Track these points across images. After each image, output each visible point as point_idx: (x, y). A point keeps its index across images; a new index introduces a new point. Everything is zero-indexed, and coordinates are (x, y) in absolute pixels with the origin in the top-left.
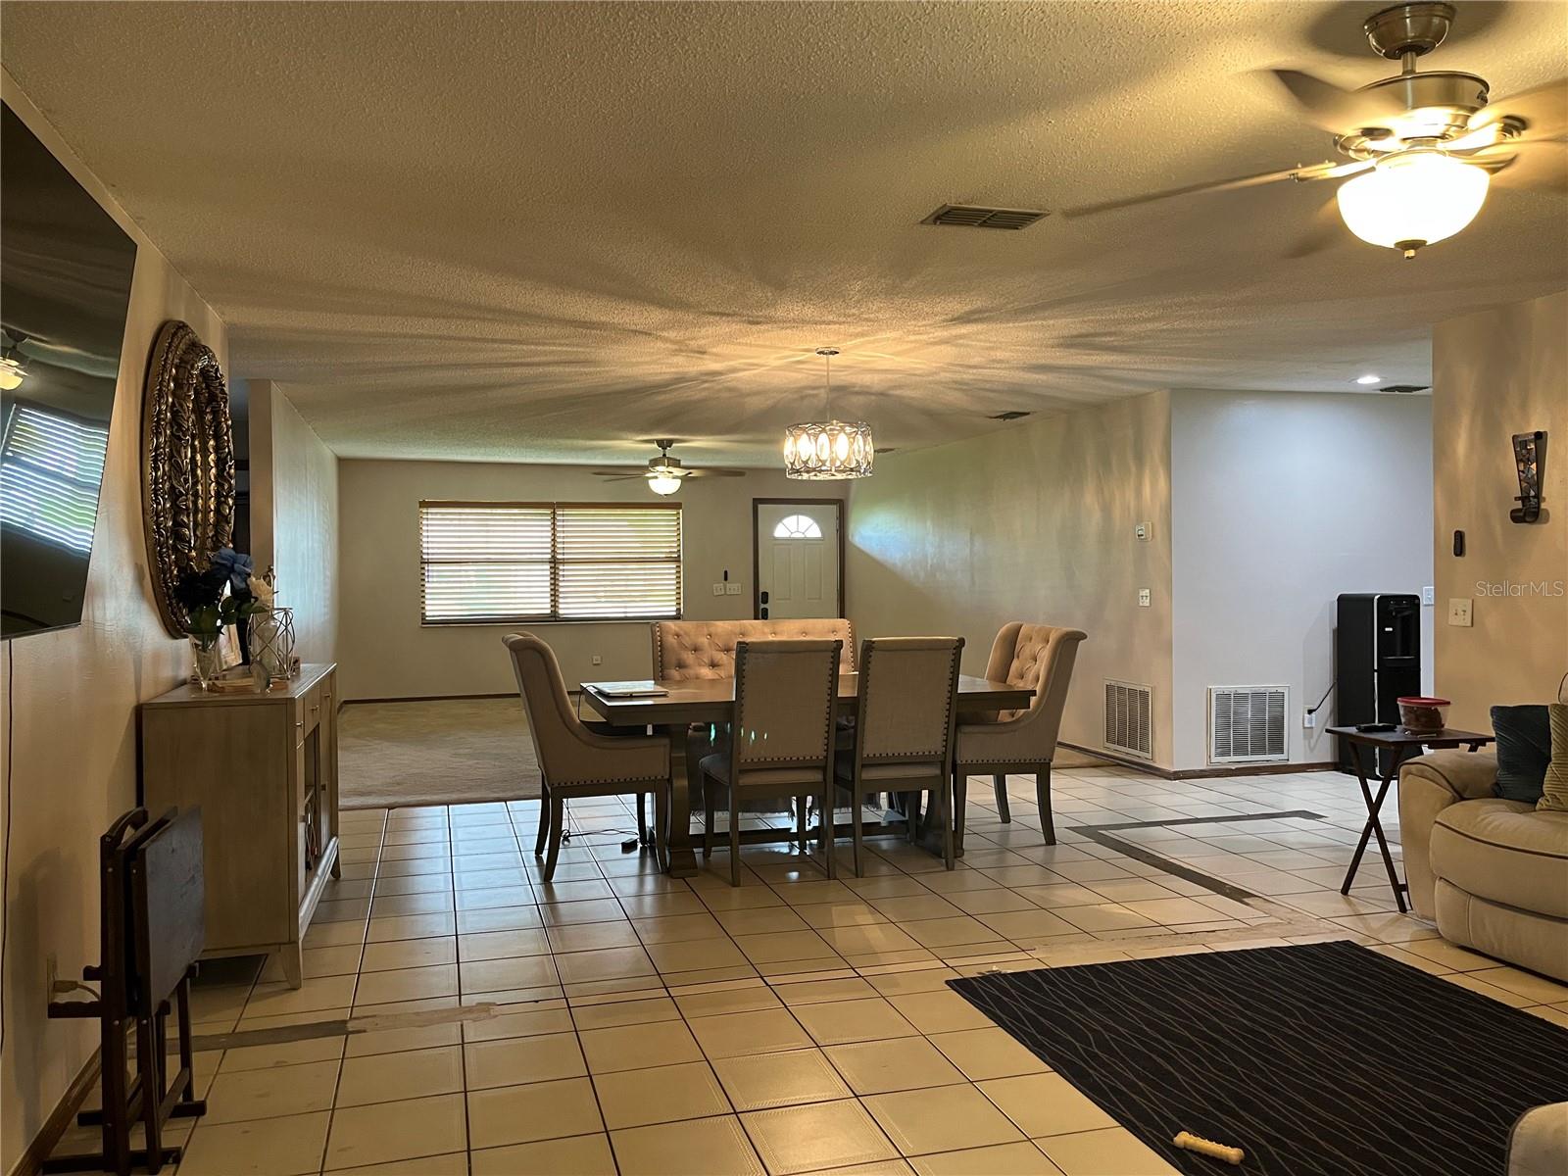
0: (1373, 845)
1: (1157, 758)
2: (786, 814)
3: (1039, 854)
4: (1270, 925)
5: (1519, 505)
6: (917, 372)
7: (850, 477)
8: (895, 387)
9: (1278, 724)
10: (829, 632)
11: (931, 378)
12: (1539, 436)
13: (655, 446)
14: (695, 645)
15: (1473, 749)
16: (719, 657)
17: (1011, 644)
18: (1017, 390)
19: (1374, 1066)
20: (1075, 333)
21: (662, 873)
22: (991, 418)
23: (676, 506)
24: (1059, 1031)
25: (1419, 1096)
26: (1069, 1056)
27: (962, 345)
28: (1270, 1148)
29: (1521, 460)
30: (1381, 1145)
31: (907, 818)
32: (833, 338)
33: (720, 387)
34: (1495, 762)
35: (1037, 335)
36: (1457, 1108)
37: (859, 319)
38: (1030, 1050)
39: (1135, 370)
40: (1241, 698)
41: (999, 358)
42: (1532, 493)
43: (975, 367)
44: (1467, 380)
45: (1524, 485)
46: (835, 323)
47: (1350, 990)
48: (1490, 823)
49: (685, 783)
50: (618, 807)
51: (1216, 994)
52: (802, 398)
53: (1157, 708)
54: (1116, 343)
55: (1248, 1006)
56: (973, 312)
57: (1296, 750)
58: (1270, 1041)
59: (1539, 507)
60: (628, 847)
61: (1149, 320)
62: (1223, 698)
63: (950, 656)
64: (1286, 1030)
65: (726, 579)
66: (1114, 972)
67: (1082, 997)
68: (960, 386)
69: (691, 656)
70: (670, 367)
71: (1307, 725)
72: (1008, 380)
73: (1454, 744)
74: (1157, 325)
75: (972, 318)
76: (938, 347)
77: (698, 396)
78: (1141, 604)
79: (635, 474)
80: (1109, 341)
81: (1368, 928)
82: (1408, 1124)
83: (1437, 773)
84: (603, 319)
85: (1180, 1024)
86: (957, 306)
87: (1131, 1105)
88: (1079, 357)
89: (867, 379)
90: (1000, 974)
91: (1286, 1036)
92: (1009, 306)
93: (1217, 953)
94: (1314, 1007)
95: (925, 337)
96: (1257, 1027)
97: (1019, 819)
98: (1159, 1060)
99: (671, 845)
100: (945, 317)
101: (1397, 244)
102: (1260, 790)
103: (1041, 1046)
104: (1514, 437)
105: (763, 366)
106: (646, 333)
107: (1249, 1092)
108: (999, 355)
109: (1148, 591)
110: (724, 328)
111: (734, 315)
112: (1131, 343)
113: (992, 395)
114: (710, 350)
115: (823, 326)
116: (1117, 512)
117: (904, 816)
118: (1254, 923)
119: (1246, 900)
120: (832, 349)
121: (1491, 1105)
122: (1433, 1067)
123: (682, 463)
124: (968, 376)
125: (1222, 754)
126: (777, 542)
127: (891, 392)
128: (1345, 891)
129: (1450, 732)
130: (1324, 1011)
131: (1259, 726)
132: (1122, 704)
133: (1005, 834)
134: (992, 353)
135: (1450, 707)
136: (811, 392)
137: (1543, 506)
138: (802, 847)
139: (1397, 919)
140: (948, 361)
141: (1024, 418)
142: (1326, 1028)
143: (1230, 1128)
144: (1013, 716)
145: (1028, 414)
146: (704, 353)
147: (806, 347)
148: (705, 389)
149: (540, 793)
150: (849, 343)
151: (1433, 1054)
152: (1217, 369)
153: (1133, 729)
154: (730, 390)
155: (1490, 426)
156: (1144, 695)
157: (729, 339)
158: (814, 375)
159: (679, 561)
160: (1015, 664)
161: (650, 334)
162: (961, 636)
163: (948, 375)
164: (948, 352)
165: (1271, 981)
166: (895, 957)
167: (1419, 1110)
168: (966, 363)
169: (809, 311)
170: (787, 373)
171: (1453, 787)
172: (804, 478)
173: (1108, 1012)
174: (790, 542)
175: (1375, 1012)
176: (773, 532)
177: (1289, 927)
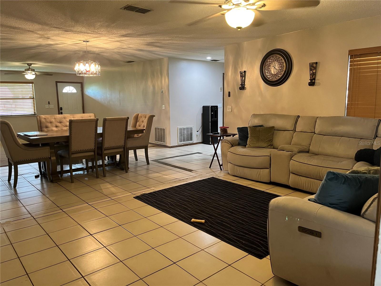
0: (215, 158)
1: (167, 144)
2: (81, 164)
3: (146, 167)
4: (198, 176)
5: (241, 86)
6: (109, 49)
7: (94, 76)
8: (101, 53)
9: (191, 134)
10: (89, 117)
11: (112, 51)
12: (245, 71)
13: (26, 65)
14: (51, 121)
15: (233, 136)
16: (58, 125)
17: (137, 118)
18: (133, 55)
19: (223, 200)
20: (150, 42)
21: (50, 182)
22: (124, 62)
23: (32, 83)
24: (162, 204)
25: (232, 204)
26: (165, 208)
27: (122, 43)
28: (209, 219)
29: (241, 77)
30: (228, 214)
31: (114, 162)
32: (88, 37)
33: (51, 49)
34: (238, 138)
35: (141, 42)
36: (240, 206)
37: (97, 33)
38: (157, 209)
39: (162, 52)
40: (184, 129)
41: (131, 47)
42: (243, 84)
43: (124, 49)
44: (231, 59)
45: (242, 82)
46: (90, 33)
47: (216, 186)
48: (239, 151)
49: (55, 158)
50: (29, 167)
51: (191, 191)
52: (76, 53)
53: (167, 132)
54: (159, 45)
55: (198, 192)
56: (127, 34)
57: (195, 140)
58: (204, 198)
59: (244, 87)
60: (37, 177)
61: (168, 40)
62: (181, 129)
63: (125, 122)
64: (206, 196)
65: (49, 104)
66: (170, 190)
67: (164, 196)
68: (119, 53)
69: (50, 124)
70: (37, 42)
71: (197, 134)
72: (131, 53)
73: (230, 136)
74: (170, 41)
75: (127, 36)
76: (116, 43)
77: (44, 51)
78: (163, 109)
79: (20, 73)
80: (158, 45)
81: (216, 174)
82: (232, 210)
83: (228, 142)
84: (19, 26)
85: (186, 198)
86: (123, 32)
87: (181, 216)
88: (150, 48)
89: (95, 50)
90: (145, 194)
91: (206, 197)
92: (137, 34)
93: (189, 183)
94: (210, 191)
95: (113, 40)
96: (201, 196)
97: (140, 160)
98: (184, 206)
99: (52, 175)
100: (120, 35)
101: (237, 27)
102: (188, 149)
103: (159, 207)
104: (240, 72)
105: (66, 44)
106: (32, 32)
107: (202, 209)
108: (131, 46)
109: (164, 105)
110: (57, 32)
111: (61, 28)
112: (163, 45)
113: (126, 56)
114: (51, 38)
115: (86, 34)
116: (156, 87)
117: (113, 161)
118: (195, 176)
119: (192, 171)
120: (88, 41)
121: (246, 204)
122: (234, 199)
123: (35, 71)
124: (122, 51)
125: (181, 142)
126: (63, 94)
127: (101, 54)
128: (210, 167)
129: (229, 133)
130: (212, 191)
131: (188, 136)
132: (159, 132)
133: (136, 163)
134: (129, 45)
135: (229, 128)
136: (78, 52)
137: (245, 86)
138: (88, 172)
139: (221, 172)
140: (118, 46)
141: (132, 63)
142: (213, 194)
143: (200, 216)
144: (138, 136)
145: (134, 62)
146: (48, 38)
147: (80, 39)
148: (46, 49)
149: (8, 164)
150: (92, 39)
151: (233, 196)
152: (180, 53)
153: (161, 138)
154: (54, 50)
155: (235, 69)
156: (164, 129)
157: (58, 35)
158: (80, 47)
159: (34, 99)
160: (138, 123)
161: (33, 32)
162: (128, 117)
163: (117, 50)
164: (118, 44)
165: (201, 187)
166: (119, 194)
167: (234, 207)
168: (122, 47)
169: (84, 29)
170: (73, 46)
171: (231, 144)
172: (81, 76)
173: (171, 198)
174: (67, 94)
175: (222, 190)
176: (63, 91)
177: (201, 176)
